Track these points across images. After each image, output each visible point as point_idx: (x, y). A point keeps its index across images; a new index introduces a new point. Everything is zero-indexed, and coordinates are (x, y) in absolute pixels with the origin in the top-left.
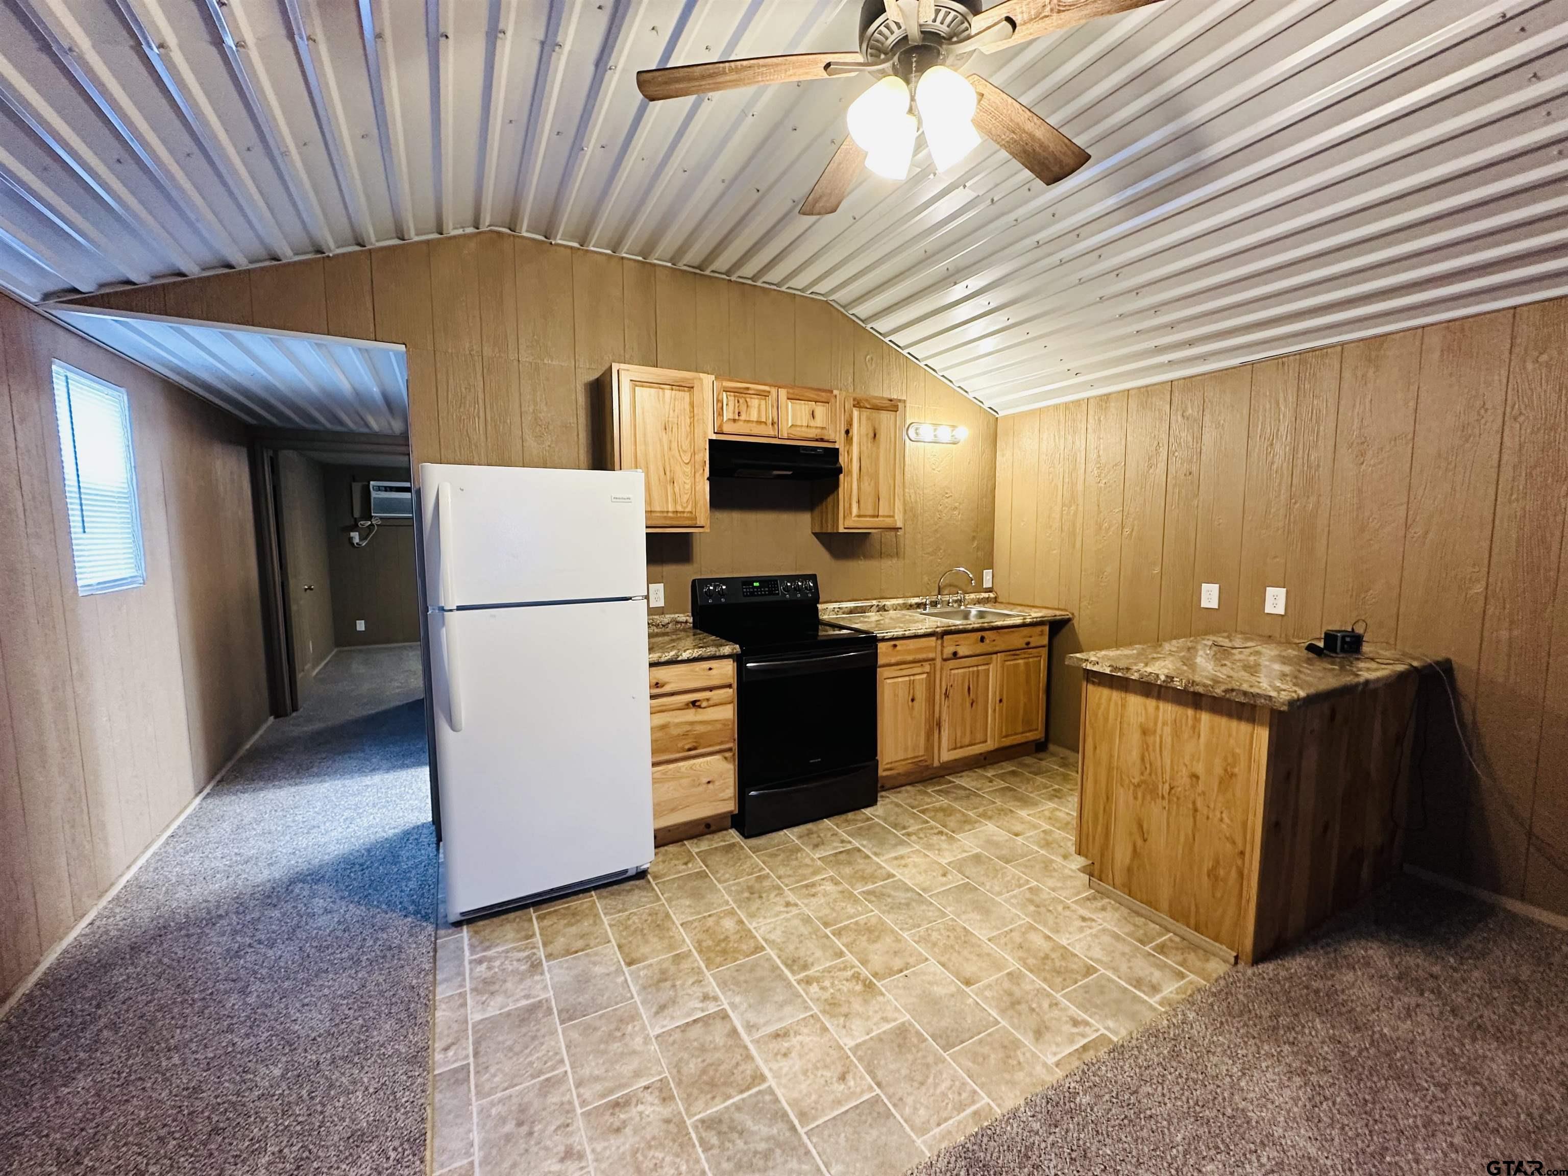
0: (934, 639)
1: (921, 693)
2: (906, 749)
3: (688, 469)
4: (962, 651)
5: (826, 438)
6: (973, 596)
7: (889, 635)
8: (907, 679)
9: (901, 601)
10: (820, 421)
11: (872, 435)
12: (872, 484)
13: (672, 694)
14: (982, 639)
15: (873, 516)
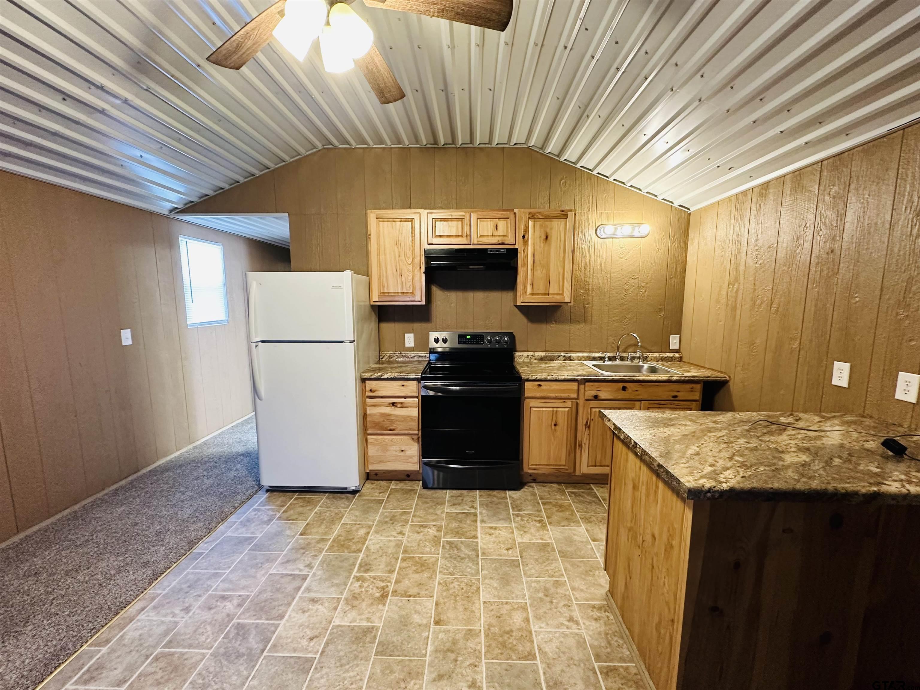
0: (576, 384)
1: (563, 421)
2: (549, 458)
3: (410, 267)
4: (603, 395)
5: (506, 242)
6: (657, 355)
7: (534, 377)
8: (551, 409)
9: (586, 354)
10: (501, 231)
11: (544, 237)
12: (544, 271)
13: (382, 397)
14: (624, 389)
15: (545, 294)
